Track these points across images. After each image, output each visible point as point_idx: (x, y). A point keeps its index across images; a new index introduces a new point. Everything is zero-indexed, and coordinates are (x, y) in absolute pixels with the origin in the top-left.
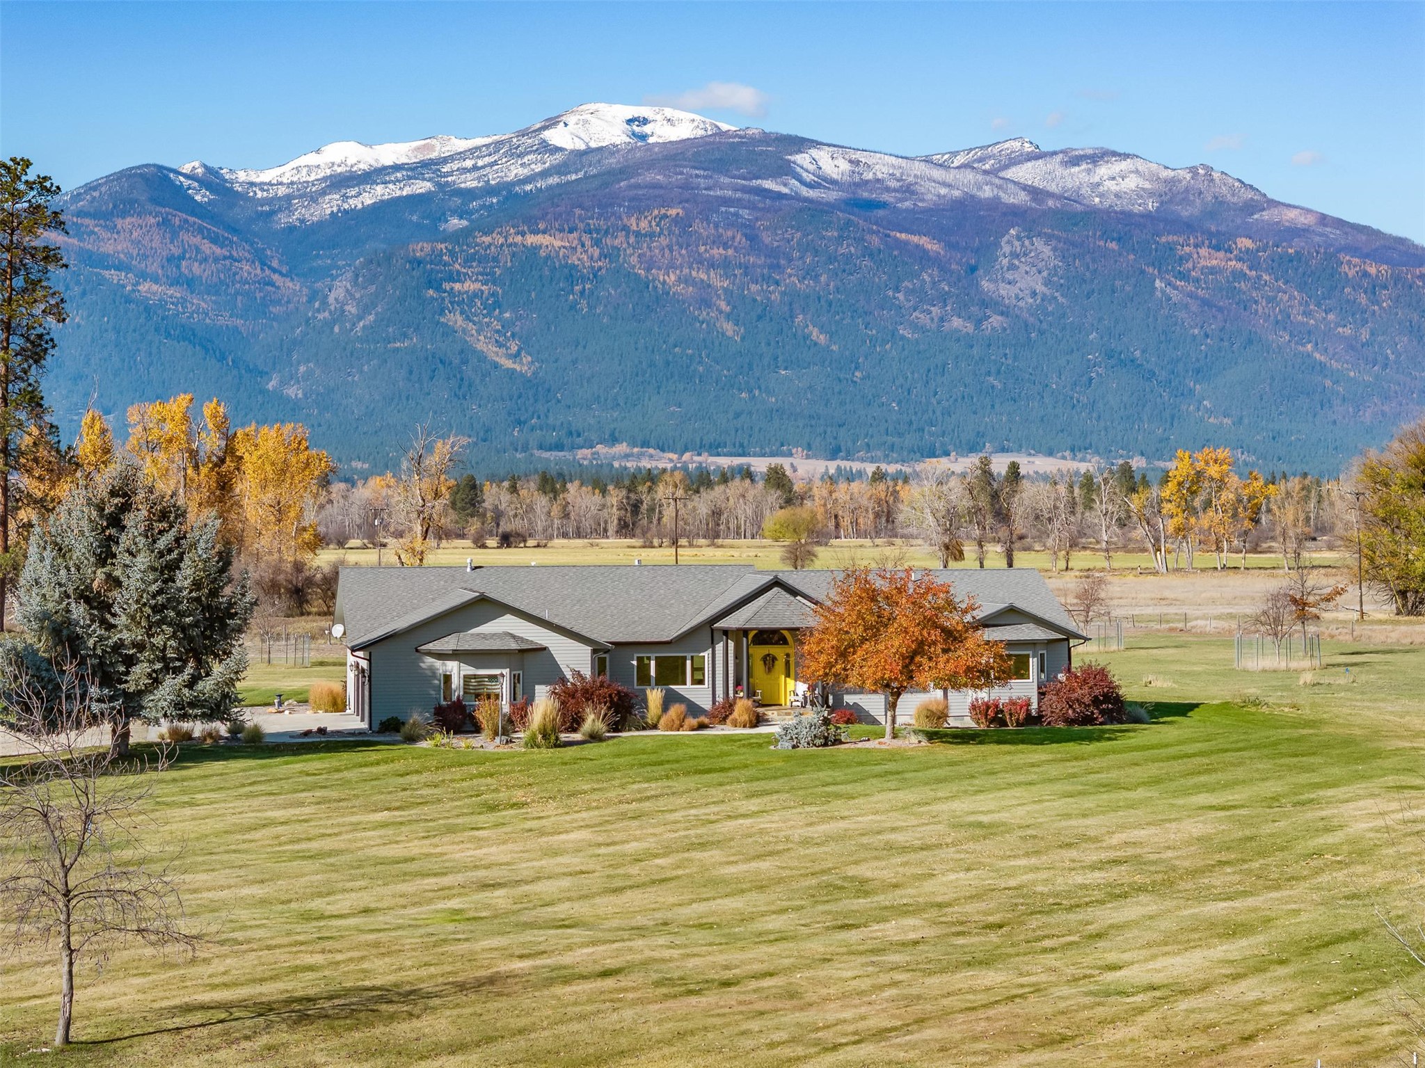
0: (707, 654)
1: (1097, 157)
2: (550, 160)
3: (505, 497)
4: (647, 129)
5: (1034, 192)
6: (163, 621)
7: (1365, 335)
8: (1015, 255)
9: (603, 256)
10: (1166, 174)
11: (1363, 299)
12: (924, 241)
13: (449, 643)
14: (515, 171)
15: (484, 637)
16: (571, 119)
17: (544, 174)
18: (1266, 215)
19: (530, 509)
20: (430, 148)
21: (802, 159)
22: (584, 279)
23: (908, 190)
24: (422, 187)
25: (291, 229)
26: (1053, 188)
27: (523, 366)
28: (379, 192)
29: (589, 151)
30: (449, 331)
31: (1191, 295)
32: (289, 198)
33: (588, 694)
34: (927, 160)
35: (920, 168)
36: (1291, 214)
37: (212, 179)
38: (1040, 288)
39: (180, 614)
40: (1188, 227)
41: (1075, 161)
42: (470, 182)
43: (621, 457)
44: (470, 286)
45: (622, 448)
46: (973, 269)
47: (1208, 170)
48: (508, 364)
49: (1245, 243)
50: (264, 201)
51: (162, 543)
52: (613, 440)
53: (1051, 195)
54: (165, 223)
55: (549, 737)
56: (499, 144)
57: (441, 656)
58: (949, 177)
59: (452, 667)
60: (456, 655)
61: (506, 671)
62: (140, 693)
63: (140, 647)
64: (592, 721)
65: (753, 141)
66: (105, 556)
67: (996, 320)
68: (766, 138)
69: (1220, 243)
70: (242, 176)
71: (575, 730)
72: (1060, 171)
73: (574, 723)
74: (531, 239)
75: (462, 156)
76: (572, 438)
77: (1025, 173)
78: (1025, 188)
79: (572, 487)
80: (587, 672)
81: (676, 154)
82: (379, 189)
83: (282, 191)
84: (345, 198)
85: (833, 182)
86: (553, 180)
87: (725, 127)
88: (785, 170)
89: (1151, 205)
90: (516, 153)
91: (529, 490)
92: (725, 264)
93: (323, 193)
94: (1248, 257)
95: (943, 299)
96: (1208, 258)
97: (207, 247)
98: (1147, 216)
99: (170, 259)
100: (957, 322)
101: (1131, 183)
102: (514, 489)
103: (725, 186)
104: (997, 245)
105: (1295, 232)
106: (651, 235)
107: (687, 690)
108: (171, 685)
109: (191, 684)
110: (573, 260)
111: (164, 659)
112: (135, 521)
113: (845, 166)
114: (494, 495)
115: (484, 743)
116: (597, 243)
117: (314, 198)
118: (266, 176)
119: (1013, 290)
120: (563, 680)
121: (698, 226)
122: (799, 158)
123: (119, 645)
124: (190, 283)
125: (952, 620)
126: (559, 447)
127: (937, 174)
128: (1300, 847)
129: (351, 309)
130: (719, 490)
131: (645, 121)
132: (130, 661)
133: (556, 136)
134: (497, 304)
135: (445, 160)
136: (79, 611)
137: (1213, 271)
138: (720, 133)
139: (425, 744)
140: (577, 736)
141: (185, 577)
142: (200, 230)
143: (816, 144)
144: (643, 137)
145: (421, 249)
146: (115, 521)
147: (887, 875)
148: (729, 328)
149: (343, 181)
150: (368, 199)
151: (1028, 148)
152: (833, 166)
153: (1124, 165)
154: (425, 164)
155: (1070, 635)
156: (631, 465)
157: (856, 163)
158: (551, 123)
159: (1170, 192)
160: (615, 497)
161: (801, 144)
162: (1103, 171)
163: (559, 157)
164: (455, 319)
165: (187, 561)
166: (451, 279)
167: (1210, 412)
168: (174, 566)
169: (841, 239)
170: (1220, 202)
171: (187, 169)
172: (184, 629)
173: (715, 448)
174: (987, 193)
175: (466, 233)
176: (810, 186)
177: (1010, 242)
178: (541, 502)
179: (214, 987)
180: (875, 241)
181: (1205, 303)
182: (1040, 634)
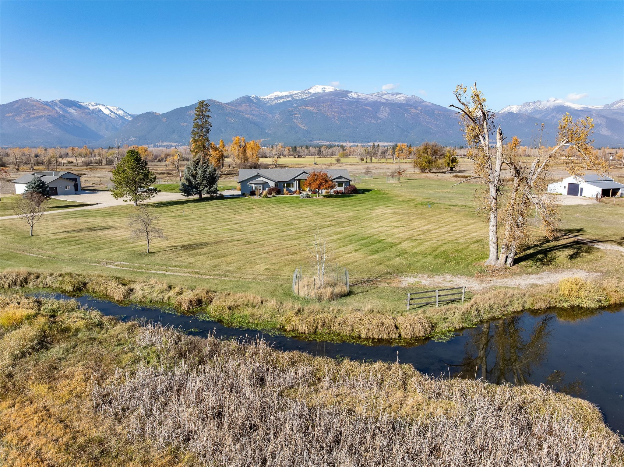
0: (294, 183)
1: (397, 94)
2: (310, 95)
3: (300, 149)
4: (325, 90)
5: (386, 100)
6: (205, 179)
7: (438, 123)
8: (383, 110)
9: (318, 110)
10: (408, 97)
11: (438, 117)
12: (369, 108)
13: (252, 182)
14: (304, 97)
15: (258, 181)
16: (313, 88)
17: (309, 97)
18: (423, 103)
19: (304, 151)
20: (291, 93)
21: (350, 95)
22: (315, 114)
23: (366, 100)
24: (290, 99)
25: (269, 106)
26: (389, 99)
27: (306, 128)
28: (283, 100)
29: (316, 93)
30: (294, 123)
31: (411, 117)
32: (269, 101)
33: (273, 189)
34: (370, 95)
35: (368, 96)
36: (427, 103)
37: (256, 98)
38: (387, 116)
39: (207, 178)
40: (411, 105)
41: (393, 95)
42: (297, 98)
43: (320, 142)
44: (297, 115)
45: (321, 141)
46: (376, 112)
47: (415, 96)
48: (303, 128)
49: (420, 108)
50: (265, 101)
51: (204, 168)
52: (319, 140)
53: (389, 100)
54: (249, 105)
55: (266, 196)
56: (302, 92)
57: (251, 184)
58: (373, 97)
59: (253, 185)
60: (253, 184)
61: (261, 186)
62: (201, 190)
63: (201, 183)
64: (273, 194)
65: (342, 91)
66: (195, 170)
67: (379, 121)
68: (344, 91)
69: (416, 108)
70: (261, 97)
71: (271, 195)
72: (391, 96)
73: (271, 194)
74: (307, 108)
75: (296, 94)
76: (313, 140)
77: (385, 97)
78: (385, 99)
79: (311, 148)
80: (274, 186)
81: (330, 94)
82: (283, 99)
83: (268, 100)
84: (278, 101)
85: (354, 98)
86: (310, 98)
87: (337, 89)
88: (347, 96)
89: (405, 102)
90: (304, 94)
91: (304, 148)
92: (337, 112)
93: (274, 100)
94: (420, 110)
95: (371, 117)
96: (414, 111)
97: (256, 109)
98: (404, 104)
99: (250, 111)
100: (373, 121)
101: (402, 98)
102: (302, 148)
103: (337, 99)
104: (380, 109)
105: (428, 106)
106: (325, 107)
107: (291, 188)
108: (206, 189)
109: (209, 189)
110: (313, 111)
111: (205, 185)
112: (200, 164)
113: (356, 96)
114: (299, 149)
115: (256, 197)
116: (317, 108)
117: (273, 101)
118: (265, 97)
119: (382, 116)
120: (270, 187)
121: (333, 105)
122: (349, 94)
123: (198, 183)
124: (254, 115)
125: (327, 179)
126: (311, 141)
127: (371, 97)
128: (362, 218)
129: (279, 119)
130: (333, 148)
131: (325, 88)
132: (200, 186)
133: (311, 91)
134: (301, 118)
135: (293, 95)
136: (191, 178)
137: (414, 113)
138: (337, 90)
139: (247, 197)
140: (271, 196)
141: (208, 173)
142: (255, 106)
143: (352, 92)
144: (325, 91)
145: (290, 109)
146: (197, 164)
147: (297, 222)
148: (337, 122)
149: (277, 98)
150: (281, 101)
151: (386, 92)
152: (355, 96)
153: (401, 95)
154: (290, 95)
155: (350, 180)
156: (322, 144)
157: (358, 95)
158: (310, 88)
159: (408, 100)
160: (317, 149)
161: (349, 92)
162: (398, 96)
163: (311, 94)
164: (295, 121)
165: (208, 170)
166: (294, 114)
167: (412, 135)
168: (206, 171)
169: (355, 108)
170: (416, 101)
171: (253, 96)
172: (208, 180)
173: (335, 141)
174: (379, 100)
175: (297, 107)
176: (351, 99)
177: (382, 108)
178: (306, 150)
179: (179, 243)
180: (361, 108)
181: (413, 118)
182: (345, 180)
